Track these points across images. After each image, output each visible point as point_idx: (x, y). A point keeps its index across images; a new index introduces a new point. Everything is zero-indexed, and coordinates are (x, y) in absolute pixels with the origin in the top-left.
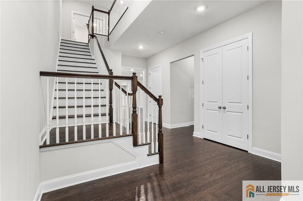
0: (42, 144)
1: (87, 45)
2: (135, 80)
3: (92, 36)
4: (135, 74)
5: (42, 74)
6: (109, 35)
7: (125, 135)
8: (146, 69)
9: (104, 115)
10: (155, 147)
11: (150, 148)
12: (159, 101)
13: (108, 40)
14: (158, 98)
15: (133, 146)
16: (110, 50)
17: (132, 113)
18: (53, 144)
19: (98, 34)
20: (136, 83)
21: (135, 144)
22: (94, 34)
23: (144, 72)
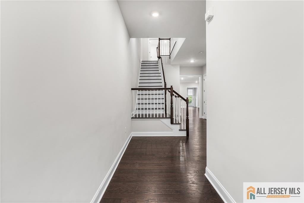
0: (132, 117)
1: (157, 62)
2: (172, 89)
3: (159, 57)
4: (172, 86)
5: (132, 89)
6: (170, 54)
7: (166, 118)
8: (201, 76)
9: (163, 109)
10: (184, 127)
11: (181, 127)
12: (187, 101)
13: (170, 58)
14: (186, 99)
15: (170, 124)
16: (171, 65)
17: (170, 106)
18: (136, 118)
19: (163, 55)
20: (172, 91)
21: (172, 123)
22: (161, 56)
23: (200, 78)
